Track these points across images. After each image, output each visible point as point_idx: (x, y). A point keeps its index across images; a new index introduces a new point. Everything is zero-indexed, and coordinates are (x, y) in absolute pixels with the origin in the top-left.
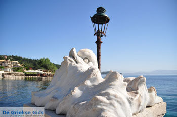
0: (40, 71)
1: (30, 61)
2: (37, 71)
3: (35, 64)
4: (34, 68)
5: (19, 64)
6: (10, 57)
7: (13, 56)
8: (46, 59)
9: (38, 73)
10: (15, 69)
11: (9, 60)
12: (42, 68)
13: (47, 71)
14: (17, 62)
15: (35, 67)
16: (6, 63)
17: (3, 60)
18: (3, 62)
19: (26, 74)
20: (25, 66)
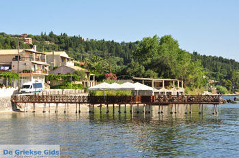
0: (139, 87)
1: (110, 48)
2: (128, 85)
3: (126, 61)
4: (122, 76)
5: (70, 64)
6: (44, 38)
7: (51, 35)
8: (162, 41)
9: (133, 91)
10: (58, 80)
11: (34, 50)
12: (151, 72)
13: (167, 84)
14: (64, 54)
15: (124, 72)
16: (27, 61)
17: (14, 52)
18: (17, 58)
19: (93, 99)
20: (90, 67)
